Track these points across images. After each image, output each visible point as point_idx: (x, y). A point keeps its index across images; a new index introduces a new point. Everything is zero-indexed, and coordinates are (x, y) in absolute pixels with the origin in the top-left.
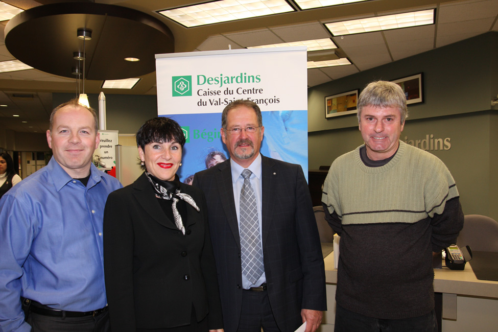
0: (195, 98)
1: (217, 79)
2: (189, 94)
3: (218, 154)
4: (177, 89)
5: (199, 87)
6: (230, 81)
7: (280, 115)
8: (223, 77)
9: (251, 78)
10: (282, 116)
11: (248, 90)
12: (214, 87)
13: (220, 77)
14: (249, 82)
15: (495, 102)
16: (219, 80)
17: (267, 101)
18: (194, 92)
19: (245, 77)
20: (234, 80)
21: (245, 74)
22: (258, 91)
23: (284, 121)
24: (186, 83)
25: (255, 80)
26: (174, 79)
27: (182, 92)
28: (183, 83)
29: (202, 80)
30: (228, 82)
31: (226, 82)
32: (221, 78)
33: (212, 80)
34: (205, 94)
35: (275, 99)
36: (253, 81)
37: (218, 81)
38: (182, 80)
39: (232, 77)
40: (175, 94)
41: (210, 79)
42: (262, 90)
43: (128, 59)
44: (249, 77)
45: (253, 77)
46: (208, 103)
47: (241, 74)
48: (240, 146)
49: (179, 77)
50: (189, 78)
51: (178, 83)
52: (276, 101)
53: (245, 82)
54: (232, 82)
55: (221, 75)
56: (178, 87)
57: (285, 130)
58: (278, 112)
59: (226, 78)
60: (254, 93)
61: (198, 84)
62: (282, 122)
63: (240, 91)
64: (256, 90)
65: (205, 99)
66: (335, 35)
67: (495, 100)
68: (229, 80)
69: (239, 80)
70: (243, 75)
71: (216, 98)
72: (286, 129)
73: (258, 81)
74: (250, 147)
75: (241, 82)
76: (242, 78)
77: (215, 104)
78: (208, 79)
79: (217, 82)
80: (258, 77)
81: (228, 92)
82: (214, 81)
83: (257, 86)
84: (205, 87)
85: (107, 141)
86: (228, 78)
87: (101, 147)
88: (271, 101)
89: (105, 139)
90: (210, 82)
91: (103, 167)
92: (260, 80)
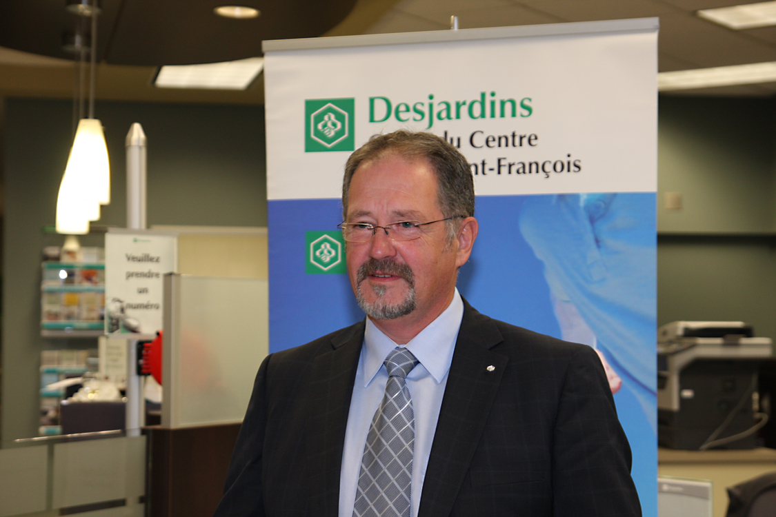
1: (419, 107)
2: (348, 146)
4: (318, 133)
5: (375, 129)
6: (453, 114)
7: (582, 204)
8: (435, 101)
9: (508, 107)
10: (587, 208)
11: (500, 138)
13: (427, 102)
14: (502, 115)
16: (426, 110)
17: (549, 168)
19: (493, 103)
20: (464, 110)
21: (493, 94)
22: (525, 141)
23: (592, 220)
24: (340, 117)
25: (519, 110)
26: (311, 106)
27: (329, 141)
28: (333, 117)
29: (380, 109)
30: (449, 117)
31: (444, 115)
32: (431, 106)
33: (408, 110)
35: (569, 163)
36: (514, 115)
37: (422, 114)
38: (330, 110)
39: (458, 104)
40: (310, 146)
41: (402, 108)
42: (536, 138)
44: (503, 103)
45: (513, 102)
47: (483, 95)
48: (373, 276)
49: (324, 102)
50: (348, 104)
51: (319, 118)
52: (572, 168)
53: (493, 115)
54: (458, 117)
55: (431, 97)
56: (320, 126)
57: (594, 246)
58: (575, 197)
59: (444, 106)
60: (514, 145)
61: (372, 120)
62: (587, 223)
63: (479, 140)
64: (521, 138)
68: (452, 110)
69: (477, 110)
70: (488, 99)
72: (597, 241)
73: (526, 112)
74: (402, 282)
75: (483, 115)
76: (486, 105)
78: (398, 107)
79: (418, 117)
80: (526, 103)
82: (412, 114)
83: (522, 126)
85: (147, 259)
86: (448, 105)
87: (130, 275)
88: (559, 167)
89: (139, 254)
90: (402, 116)
91: (134, 330)
92: (529, 110)
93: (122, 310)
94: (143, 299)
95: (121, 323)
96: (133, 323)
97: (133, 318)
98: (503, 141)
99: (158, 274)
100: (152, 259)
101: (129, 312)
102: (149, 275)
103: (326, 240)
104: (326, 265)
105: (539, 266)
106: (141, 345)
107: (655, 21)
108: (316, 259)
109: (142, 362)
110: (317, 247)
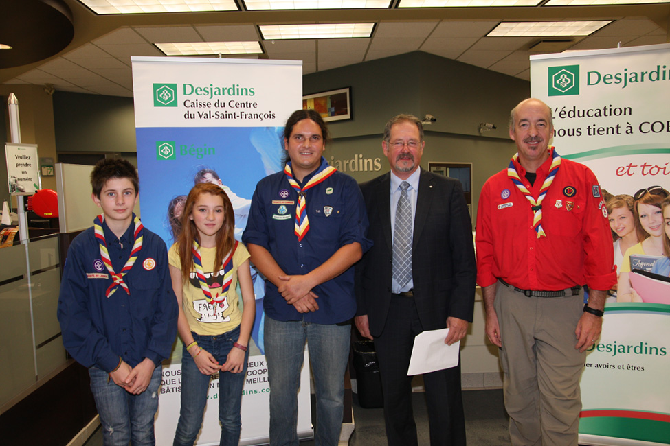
0: (181, 110)
1: (206, 89)
2: (175, 104)
3: (209, 172)
4: (159, 98)
5: (186, 97)
6: (221, 93)
7: (276, 131)
8: (213, 87)
9: (244, 91)
10: (278, 132)
11: (241, 104)
12: (204, 99)
13: (210, 87)
14: (242, 94)
15: (424, 123)
16: (209, 90)
17: (262, 116)
18: (180, 102)
19: (238, 89)
20: (226, 91)
21: (238, 86)
22: (252, 105)
23: (280, 138)
24: (170, 92)
25: (249, 92)
26: (156, 86)
27: (166, 102)
28: (167, 91)
29: (189, 89)
30: (219, 94)
31: (217, 93)
32: (211, 89)
33: (201, 90)
34: (193, 105)
35: (270, 115)
36: (247, 94)
37: (208, 92)
38: (165, 88)
39: (223, 89)
40: (157, 104)
41: (199, 89)
42: (256, 104)
44: (242, 89)
45: (246, 90)
46: (197, 115)
47: (234, 86)
48: (402, 159)
50: (174, 86)
51: (160, 92)
52: (272, 117)
53: (238, 94)
54: (223, 94)
55: (211, 85)
56: (161, 95)
58: (273, 128)
59: (217, 89)
60: (247, 107)
61: (185, 94)
62: (278, 138)
63: (233, 104)
64: (250, 104)
65: (193, 111)
66: (265, 38)
67: (424, 121)
68: (221, 91)
69: (231, 92)
70: (236, 87)
71: (206, 110)
73: (252, 94)
74: (411, 160)
75: (234, 94)
76: (234, 90)
77: (204, 117)
78: (197, 89)
79: (206, 93)
80: (252, 90)
81: (218, 104)
82: (203, 92)
83: (250, 99)
84: (193, 98)
85: (25, 157)
86: (219, 89)
87: (17, 165)
88: (266, 116)
89: (21, 156)
90: (198, 92)
91: (22, 191)
92: (254, 93)
93: (16, 182)
94: (24, 176)
95: (16, 188)
96: (22, 187)
97: (21, 185)
98: (243, 105)
99: (30, 165)
100: (27, 158)
101: (19, 182)
102: (27, 165)
103: (166, 145)
104: (166, 156)
105: (259, 155)
106: (26, 198)
107: (301, 62)
108: (161, 153)
109: (27, 205)
110: (162, 148)
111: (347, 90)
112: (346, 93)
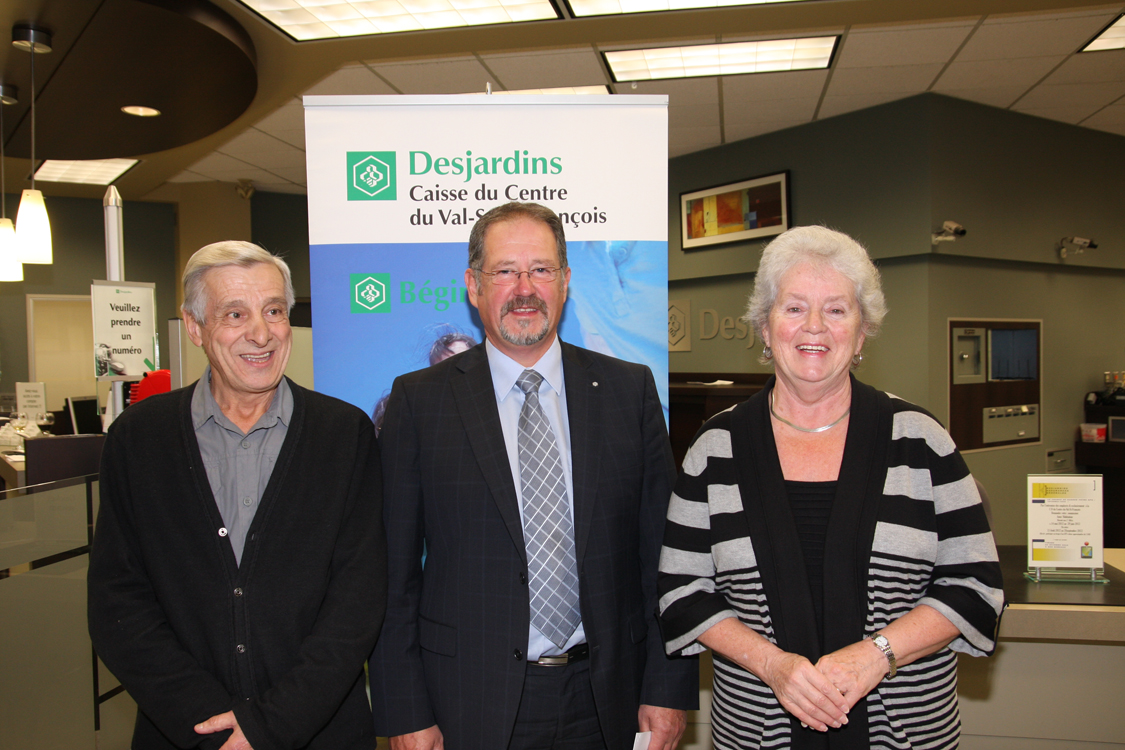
0: (404, 206)
1: (458, 162)
2: (390, 194)
3: (461, 340)
4: (359, 182)
5: (415, 180)
6: (490, 169)
7: (607, 251)
8: (473, 158)
9: (540, 164)
10: (612, 253)
11: (532, 192)
12: (451, 182)
13: (465, 157)
14: (535, 171)
15: (940, 238)
16: (464, 164)
17: (578, 218)
18: (402, 191)
19: (526, 161)
20: (500, 166)
21: (526, 153)
22: (555, 195)
23: (616, 264)
24: (382, 169)
25: (550, 167)
26: (353, 157)
27: (372, 190)
28: (375, 168)
29: (421, 163)
30: (486, 171)
31: (481, 169)
32: (469, 161)
33: (447, 164)
34: (430, 196)
35: (596, 214)
36: (545, 171)
37: (461, 168)
38: (372, 162)
39: (494, 160)
40: (353, 195)
41: (442, 162)
42: (566, 192)
43: (130, 110)
44: (535, 161)
45: (544, 161)
46: (437, 218)
47: (517, 153)
49: (366, 154)
50: (390, 157)
51: (361, 169)
52: (599, 218)
53: (526, 171)
54: (495, 171)
55: (469, 153)
56: (362, 177)
57: (618, 286)
58: (602, 244)
59: (481, 162)
60: (545, 198)
61: (413, 172)
62: (612, 266)
63: (514, 192)
64: (552, 192)
65: (430, 208)
66: (619, 78)
67: (940, 234)
68: (489, 166)
69: (511, 166)
70: (522, 157)
71: (456, 207)
72: (621, 282)
73: (556, 170)
74: (539, 314)
75: (517, 171)
76: (519, 162)
77: (453, 222)
78: (438, 161)
79: (457, 171)
80: (556, 161)
81: (483, 193)
82: (451, 168)
83: (552, 181)
84: (430, 181)
85: (129, 308)
86: (485, 161)
87: (114, 323)
88: (587, 218)
89: (122, 305)
90: (441, 169)
91: (120, 373)
92: (560, 168)
93: (109, 355)
94: (127, 344)
95: (108, 367)
96: (119, 366)
97: (119, 361)
98: (536, 194)
99: (138, 323)
100: (133, 309)
101: (115, 356)
102: (131, 322)
103: (370, 282)
104: (371, 305)
106: (127, 386)
107: (665, 98)
108: (361, 299)
110: (362, 288)
111: (781, 178)
112: (778, 185)
